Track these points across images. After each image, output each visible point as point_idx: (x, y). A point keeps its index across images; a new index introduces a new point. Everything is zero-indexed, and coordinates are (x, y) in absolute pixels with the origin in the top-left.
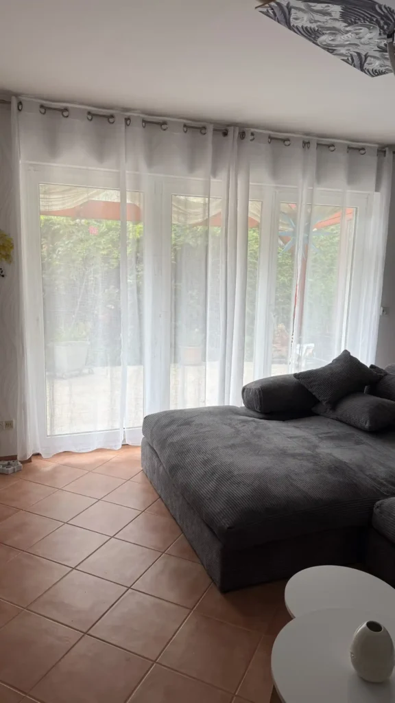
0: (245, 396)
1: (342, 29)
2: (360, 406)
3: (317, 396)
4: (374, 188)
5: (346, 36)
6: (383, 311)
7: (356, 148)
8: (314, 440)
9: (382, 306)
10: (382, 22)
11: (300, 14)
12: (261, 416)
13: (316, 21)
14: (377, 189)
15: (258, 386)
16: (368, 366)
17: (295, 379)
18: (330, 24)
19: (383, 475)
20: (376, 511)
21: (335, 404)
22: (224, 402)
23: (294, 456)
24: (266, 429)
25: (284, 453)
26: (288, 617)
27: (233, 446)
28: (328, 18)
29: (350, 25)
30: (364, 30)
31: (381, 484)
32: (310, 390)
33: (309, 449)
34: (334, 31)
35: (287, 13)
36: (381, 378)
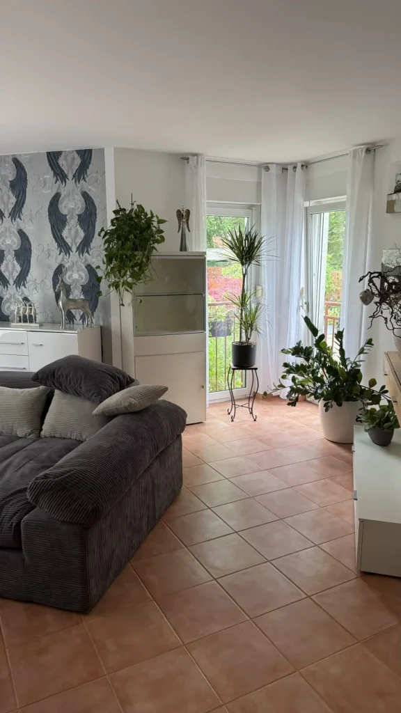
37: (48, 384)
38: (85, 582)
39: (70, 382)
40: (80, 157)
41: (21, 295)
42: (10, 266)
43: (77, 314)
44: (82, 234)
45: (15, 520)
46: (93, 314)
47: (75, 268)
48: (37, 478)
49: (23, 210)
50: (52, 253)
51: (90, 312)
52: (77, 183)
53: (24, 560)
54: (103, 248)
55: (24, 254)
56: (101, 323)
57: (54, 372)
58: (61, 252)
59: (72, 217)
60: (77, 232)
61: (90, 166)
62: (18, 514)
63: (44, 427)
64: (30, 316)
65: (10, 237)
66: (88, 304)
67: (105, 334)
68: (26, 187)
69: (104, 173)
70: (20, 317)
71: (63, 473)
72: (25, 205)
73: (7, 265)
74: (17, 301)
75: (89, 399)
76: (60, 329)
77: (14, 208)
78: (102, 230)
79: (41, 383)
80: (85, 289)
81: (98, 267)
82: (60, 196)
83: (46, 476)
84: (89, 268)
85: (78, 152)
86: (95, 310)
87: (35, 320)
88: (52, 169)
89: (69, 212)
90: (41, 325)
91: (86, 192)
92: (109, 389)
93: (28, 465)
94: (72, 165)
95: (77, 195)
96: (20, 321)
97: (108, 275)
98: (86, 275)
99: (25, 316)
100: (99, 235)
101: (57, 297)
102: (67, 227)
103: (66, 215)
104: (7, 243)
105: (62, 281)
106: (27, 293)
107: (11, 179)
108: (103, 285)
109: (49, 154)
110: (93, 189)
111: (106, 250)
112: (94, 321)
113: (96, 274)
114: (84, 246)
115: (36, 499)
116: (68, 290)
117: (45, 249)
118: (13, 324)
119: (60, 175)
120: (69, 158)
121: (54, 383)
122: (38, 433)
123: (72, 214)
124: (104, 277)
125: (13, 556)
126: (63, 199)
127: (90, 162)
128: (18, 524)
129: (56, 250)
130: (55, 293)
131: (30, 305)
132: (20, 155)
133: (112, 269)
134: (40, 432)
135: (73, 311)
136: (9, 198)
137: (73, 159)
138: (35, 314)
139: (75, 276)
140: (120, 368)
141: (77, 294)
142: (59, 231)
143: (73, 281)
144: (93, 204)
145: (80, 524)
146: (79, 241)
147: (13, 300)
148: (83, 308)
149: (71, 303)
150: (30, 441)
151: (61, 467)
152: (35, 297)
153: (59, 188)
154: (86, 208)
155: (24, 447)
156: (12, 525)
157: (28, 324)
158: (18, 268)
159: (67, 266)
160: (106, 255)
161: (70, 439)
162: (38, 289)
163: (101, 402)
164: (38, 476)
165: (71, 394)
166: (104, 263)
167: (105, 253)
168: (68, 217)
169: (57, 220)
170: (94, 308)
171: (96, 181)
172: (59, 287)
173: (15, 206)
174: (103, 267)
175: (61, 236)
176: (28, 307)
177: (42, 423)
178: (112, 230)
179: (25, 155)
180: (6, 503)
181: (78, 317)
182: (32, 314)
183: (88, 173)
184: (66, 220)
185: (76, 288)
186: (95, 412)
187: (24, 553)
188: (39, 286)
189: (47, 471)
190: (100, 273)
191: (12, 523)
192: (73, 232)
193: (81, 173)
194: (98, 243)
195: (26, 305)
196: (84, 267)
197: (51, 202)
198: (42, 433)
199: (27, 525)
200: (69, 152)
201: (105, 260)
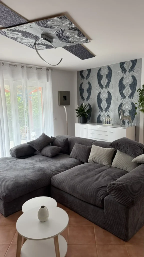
0: (11, 152)
1: (24, 38)
2: (48, 150)
3: (35, 149)
4: (46, 81)
5: (25, 40)
6: (55, 119)
7: (39, 68)
8: (34, 162)
9: (54, 117)
10: (35, 38)
11: (9, 34)
12: (17, 158)
13: (14, 36)
14: (48, 81)
15: (15, 148)
16: (50, 137)
17: (28, 144)
18: (19, 37)
19: (54, 169)
20: (52, 180)
21: (41, 150)
22: (4, 156)
23: (27, 169)
24: (18, 162)
25: (24, 169)
26: (22, 213)
27: (6, 170)
28: (18, 35)
29: (25, 37)
30: (30, 39)
31: (54, 172)
32: (33, 147)
33: (32, 166)
34: (21, 39)
35: (5, 33)
36: (54, 140)
37: (115, 148)
38: (127, 229)
39: (123, 148)
40: (132, 63)
41: (107, 114)
42: (104, 104)
43: (126, 121)
44: (131, 91)
45: (102, 198)
46: (132, 121)
47: (127, 104)
48: (111, 184)
49: (110, 84)
50: (119, 99)
51: (131, 120)
52: (130, 73)
53: (104, 213)
54: (138, 96)
55: (109, 100)
56: (136, 125)
57: (117, 143)
58: (122, 98)
59: (127, 85)
60: (129, 91)
61: (136, 66)
62: (103, 195)
63: (113, 163)
64: (109, 122)
65: (105, 94)
66: (131, 118)
67: (137, 129)
68: (111, 76)
69: (141, 68)
70: (106, 122)
71: (120, 184)
72: (111, 83)
73: (103, 104)
74: (105, 116)
75: (131, 155)
76: (119, 127)
77: (107, 84)
78: (139, 89)
79: (113, 147)
80: (130, 112)
81: (136, 104)
82: (123, 78)
83: (114, 184)
84: (133, 104)
85: (131, 61)
86: (133, 120)
87: (111, 123)
88: (121, 68)
89: (126, 83)
90: (113, 125)
91: (133, 76)
92: (139, 152)
93: (107, 177)
94: (128, 67)
95: (130, 77)
96: (106, 123)
97: (140, 106)
98: (131, 107)
99: (108, 122)
100: (138, 91)
101: (119, 115)
102: (125, 89)
103: (125, 85)
104: (104, 96)
105: (122, 109)
106: (109, 114)
107: (106, 74)
108: (138, 111)
109: (120, 63)
110: (136, 74)
111: (140, 97)
112: (133, 124)
113: (135, 106)
114: (131, 96)
115: (110, 192)
116: (124, 112)
117: (116, 98)
118: (103, 124)
119: (124, 70)
120: (128, 64)
121: (117, 148)
122: (110, 165)
123: (127, 84)
124: (138, 107)
125: (101, 211)
126: (125, 79)
127: (136, 64)
128: (103, 199)
129: (120, 98)
130: (119, 113)
131: (110, 118)
132: (110, 65)
133: (142, 104)
134: (111, 165)
135: (125, 120)
136: (105, 81)
137: (129, 64)
138: (111, 121)
139: (127, 107)
140: (142, 143)
141: (127, 114)
142: (122, 90)
143: (126, 109)
144: (136, 80)
145: (126, 206)
146: (129, 94)
147: (104, 116)
148: (129, 119)
149: (125, 117)
150: (108, 168)
151: (120, 181)
152: (111, 115)
153: (123, 75)
154: (133, 82)
155: (106, 170)
156: (101, 199)
157: (108, 124)
158: (107, 105)
159: (124, 103)
160: (140, 99)
161: (122, 169)
162: (113, 112)
163: (135, 157)
164: (111, 183)
165: (123, 152)
166: (139, 102)
167: (139, 98)
168: (126, 85)
169: (122, 86)
170: (133, 119)
171: (138, 71)
172: (121, 111)
173: (107, 83)
174: (138, 103)
175: (123, 93)
176: (109, 119)
177: (112, 162)
178: (143, 89)
179: (112, 65)
180: (99, 190)
181: (126, 122)
182: (110, 121)
183: (135, 68)
184: (125, 87)
185: (127, 111)
186: (133, 161)
187: (104, 210)
188: (113, 111)
189: (114, 182)
190: (136, 106)
191: (101, 198)
192: (127, 91)
193: (132, 69)
194: (137, 95)
195: (108, 118)
196: (130, 103)
197: (120, 81)
198: (112, 165)
199: (106, 201)
200: (128, 62)
201: (139, 100)
